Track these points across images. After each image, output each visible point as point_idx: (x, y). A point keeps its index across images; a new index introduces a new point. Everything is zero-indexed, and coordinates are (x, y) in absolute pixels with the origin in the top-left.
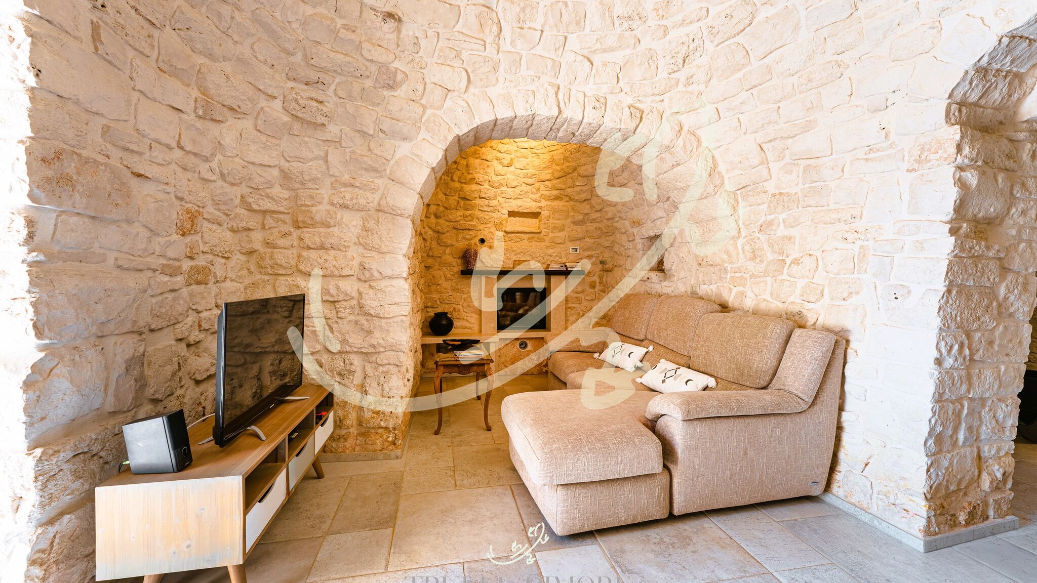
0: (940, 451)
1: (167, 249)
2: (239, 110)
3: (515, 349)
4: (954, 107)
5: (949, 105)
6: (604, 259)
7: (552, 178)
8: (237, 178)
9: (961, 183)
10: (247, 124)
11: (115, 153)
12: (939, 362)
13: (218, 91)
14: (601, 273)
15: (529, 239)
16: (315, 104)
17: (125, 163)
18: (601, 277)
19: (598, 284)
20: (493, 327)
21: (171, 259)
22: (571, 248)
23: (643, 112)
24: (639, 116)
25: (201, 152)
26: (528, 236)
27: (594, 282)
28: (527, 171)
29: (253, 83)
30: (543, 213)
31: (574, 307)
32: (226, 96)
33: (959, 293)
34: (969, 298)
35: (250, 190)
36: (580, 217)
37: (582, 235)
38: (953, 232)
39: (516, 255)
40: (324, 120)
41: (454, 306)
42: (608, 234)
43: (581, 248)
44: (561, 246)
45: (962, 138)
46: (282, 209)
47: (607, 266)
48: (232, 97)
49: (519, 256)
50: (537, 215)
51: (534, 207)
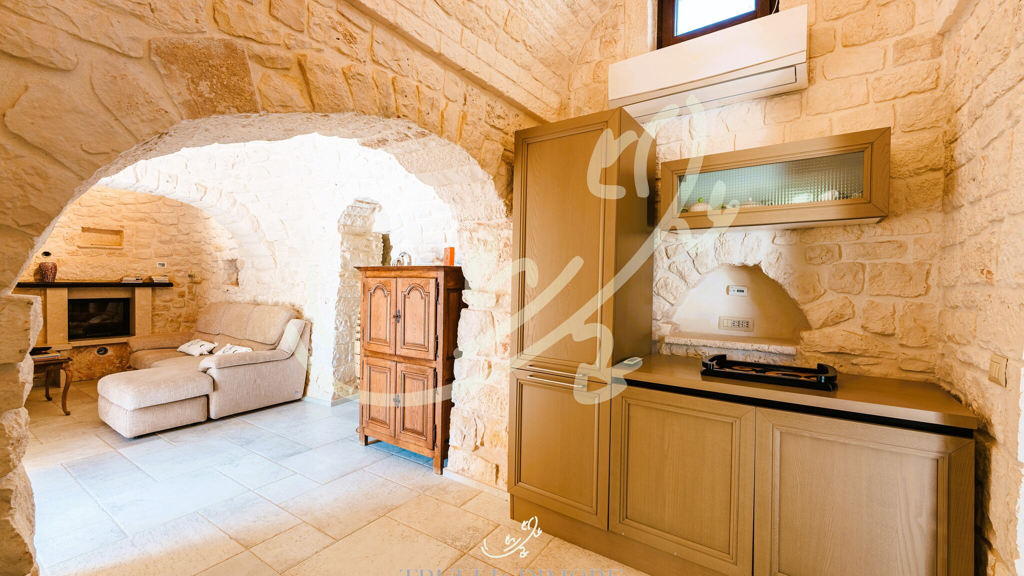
0: (340, 365)
3: (92, 356)
4: (341, 227)
5: (339, 226)
6: (192, 273)
7: (135, 203)
9: (343, 257)
12: (337, 329)
14: (190, 284)
15: (109, 254)
18: (190, 288)
19: (187, 294)
20: (63, 337)
22: (158, 263)
23: (207, 189)
24: (203, 190)
26: (107, 251)
27: (184, 292)
28: (106, 193)
30: (124, 231)
31: (162, 314)
33: (344, 301)
34: (349, 302)
36: (168, 238)
37: (169, 253)
38: (341, 276)
39: (92, 268)
42: (196, 254)
43: (169, 264)
44: (147, 261)
45: (343, 239)
47: (196, 279)
49: (96, 269)
50: (118, 233)
51: (115, 226)
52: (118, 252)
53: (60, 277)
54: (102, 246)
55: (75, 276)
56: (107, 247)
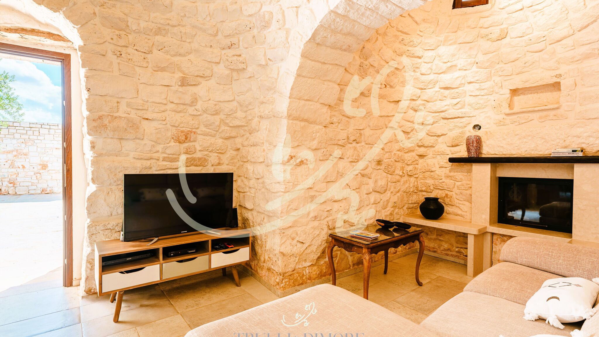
1: (166, 150)
2: (205, 76)
8: (212, 111)
10: (212, 82)
11: (134, 112)
13: (189, 71)
15: (541, 118)
16: (236, 58)
17: (138, 115)
20: (485, 219)
21: (169, 154)
25: (185, 102)
26: (539, 114)
29: (205, 59)
30: (563, 82)
32: (194, 72)
35: (226, 116)
39: (520, 139)
40: (243, 66)
41: (447, 192)
46: (243, 124)
48: (197, 70)
49: (525, 140)
50: (556, 86)
51: (548, 78)
52: (552, 113)
53: (487, 151)
54: (529, 109)
55: (502, 150)
56: (536, 109)
